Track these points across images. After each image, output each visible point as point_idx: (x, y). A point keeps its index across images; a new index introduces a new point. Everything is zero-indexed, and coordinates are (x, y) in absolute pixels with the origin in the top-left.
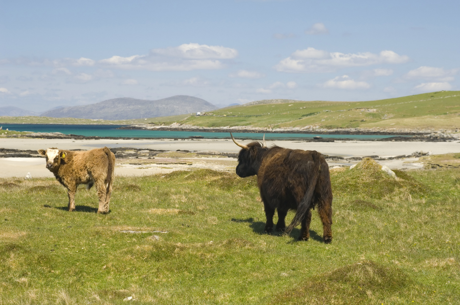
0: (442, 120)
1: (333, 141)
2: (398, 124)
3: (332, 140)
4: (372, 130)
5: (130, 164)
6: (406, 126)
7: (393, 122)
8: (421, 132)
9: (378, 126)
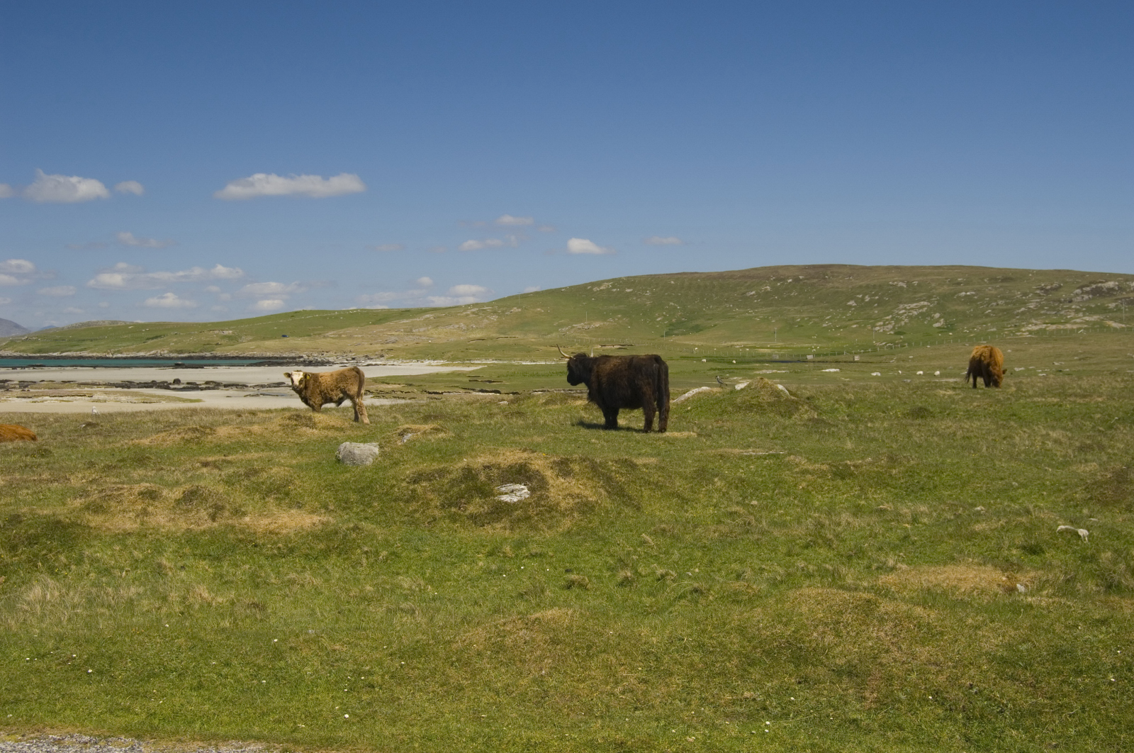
0: (307, 342)
1: (203, 368)
2: (258, 347)
3: (201, 367)
4: (229, 354)
5: (17, 397)
6: (267, 349)
7: (253, 345)
8: (284, 356)
9: (236, 350)
